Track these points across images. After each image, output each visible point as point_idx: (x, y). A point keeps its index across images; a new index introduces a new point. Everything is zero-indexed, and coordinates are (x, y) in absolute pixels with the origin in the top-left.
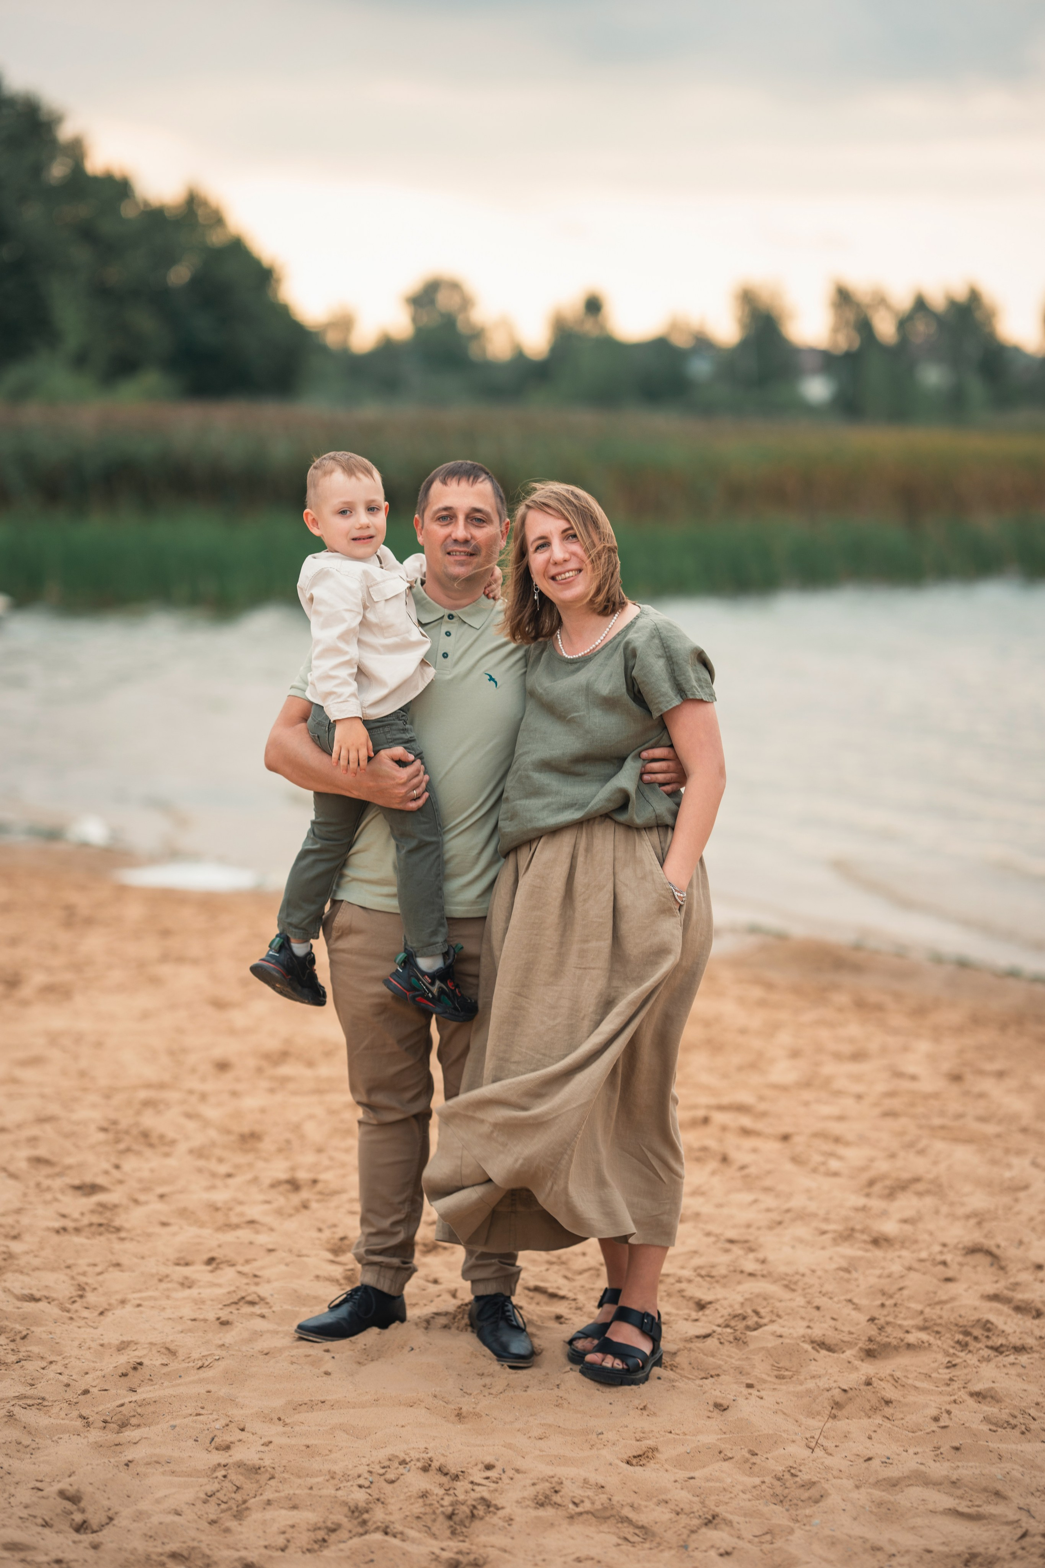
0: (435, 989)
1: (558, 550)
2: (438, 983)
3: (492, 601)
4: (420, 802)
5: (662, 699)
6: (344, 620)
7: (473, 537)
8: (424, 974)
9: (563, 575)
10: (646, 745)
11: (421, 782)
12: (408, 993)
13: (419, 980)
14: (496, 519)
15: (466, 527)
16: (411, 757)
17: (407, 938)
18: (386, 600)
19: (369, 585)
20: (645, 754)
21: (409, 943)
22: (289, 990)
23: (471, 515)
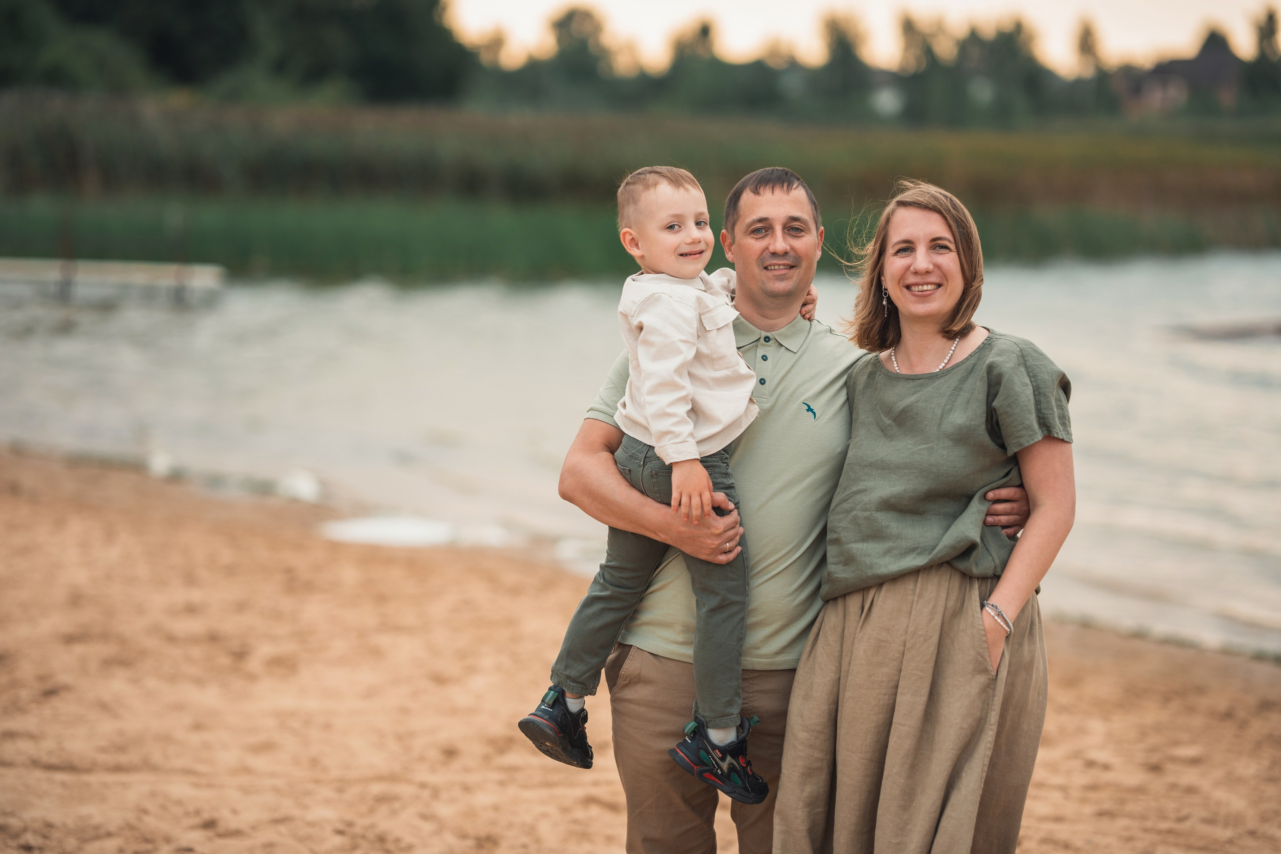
0: (725, 766)
1: (922, 259)
2: (729, 758)
3: (807, 322)
4: (731, 556)
5: (1024, 432)
6: (681, 352)
7: (792, 248)
8: (715, 747)
9: (920, 287)
10: (994, 485)
11: (736, 535)
12: (695, 768)
13: (708, 753)
14: (813, 227)
15: (784, 238)
16: (731, 506)
17: (699, 705)
18: (718, 329)
19: (701, 312)
20: (991, 495)
21: (700, 711)
22: (559, 749)
23: (789, 225)
